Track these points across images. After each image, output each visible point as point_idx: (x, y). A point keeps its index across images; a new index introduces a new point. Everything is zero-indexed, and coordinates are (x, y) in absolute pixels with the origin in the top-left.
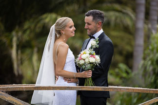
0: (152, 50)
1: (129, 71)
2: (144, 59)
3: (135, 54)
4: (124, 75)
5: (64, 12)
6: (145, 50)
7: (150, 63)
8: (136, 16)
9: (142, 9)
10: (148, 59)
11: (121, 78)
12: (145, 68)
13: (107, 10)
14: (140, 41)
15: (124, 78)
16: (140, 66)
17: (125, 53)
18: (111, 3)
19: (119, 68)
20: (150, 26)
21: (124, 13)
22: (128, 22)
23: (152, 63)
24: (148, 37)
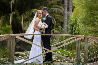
0: (70, 21)
1: (62, 28)
2: (67, 24)
3: (64, 22)
4: (61, 30)
5: (39, 8)
6: (67, 21)
7: (69, 25)
8: (64, 9)
9: (67, 7)
10: (69, 24)
11: (60, 31)
12: (67, 27)
13: (54, 8)
14: (66, 18)
15: (61, 31)
16: (66, 27)
17: (61, 22)
18: (56, 5)
19: (59, 27)
20: (69, 13)
21: (60, 8)
22: (62, 11)
23: (70, 26)
24: (68, 17)
